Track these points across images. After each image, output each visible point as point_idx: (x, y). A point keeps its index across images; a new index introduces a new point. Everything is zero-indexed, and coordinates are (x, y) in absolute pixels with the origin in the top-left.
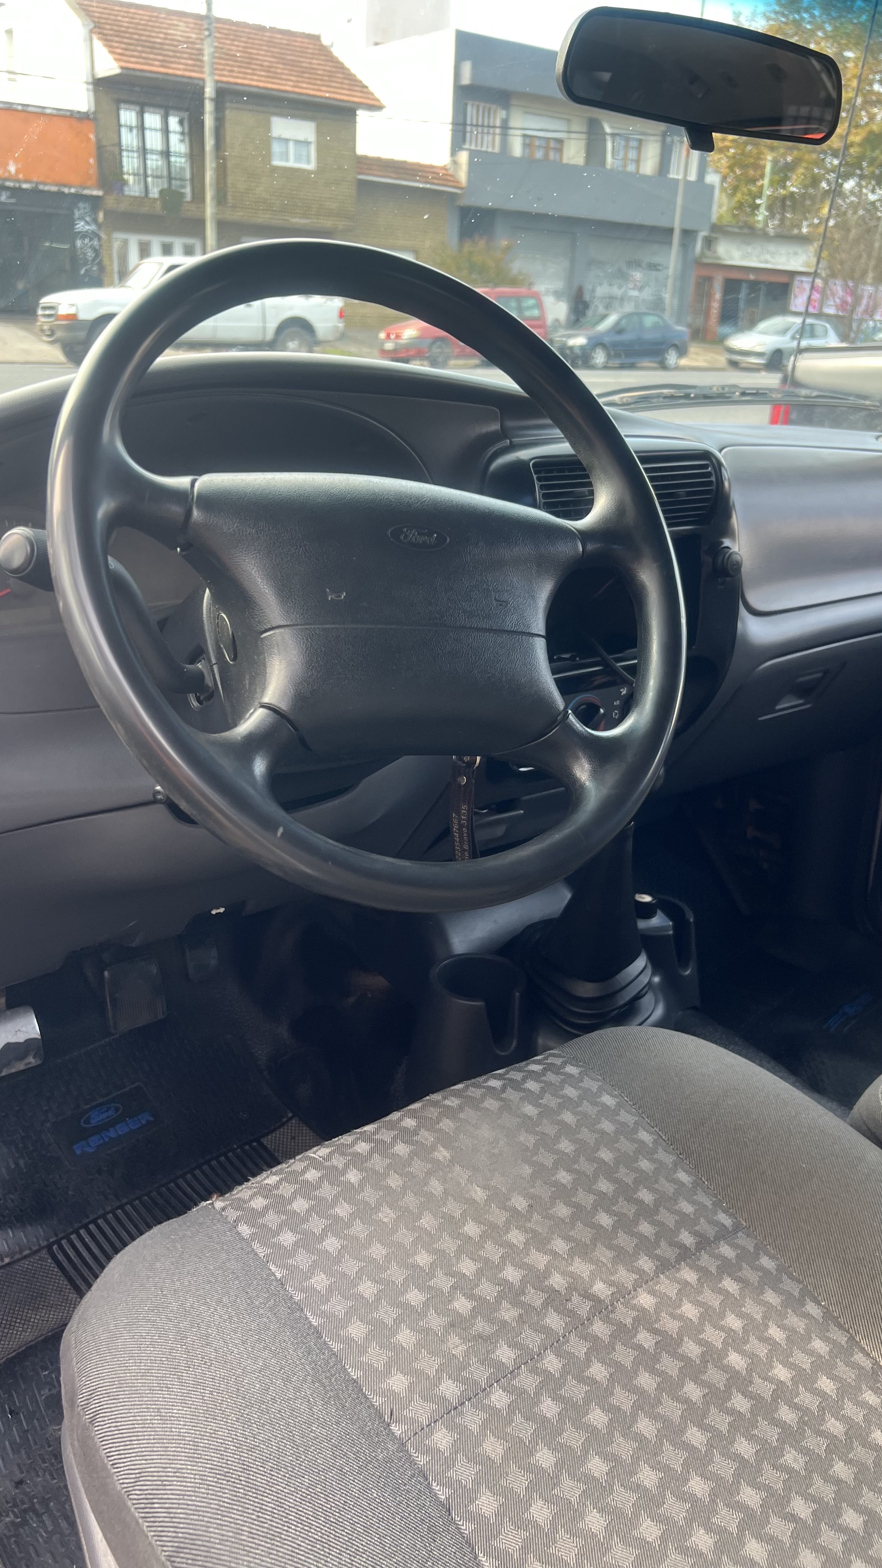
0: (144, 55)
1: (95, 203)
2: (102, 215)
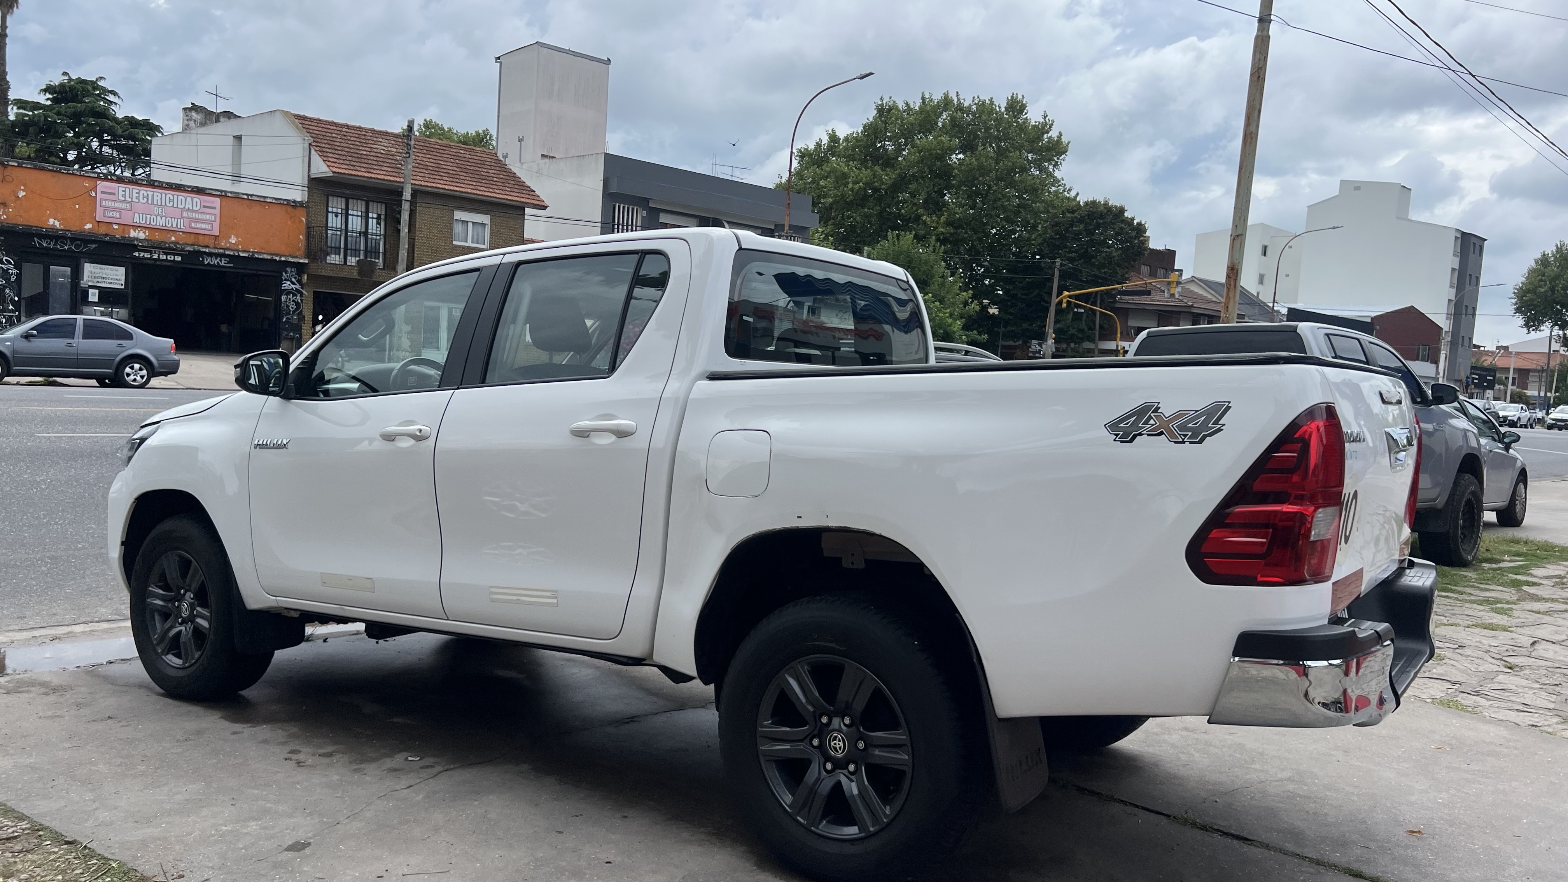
0: (352, 163)
1: (300, 268)
2: (306, 277)
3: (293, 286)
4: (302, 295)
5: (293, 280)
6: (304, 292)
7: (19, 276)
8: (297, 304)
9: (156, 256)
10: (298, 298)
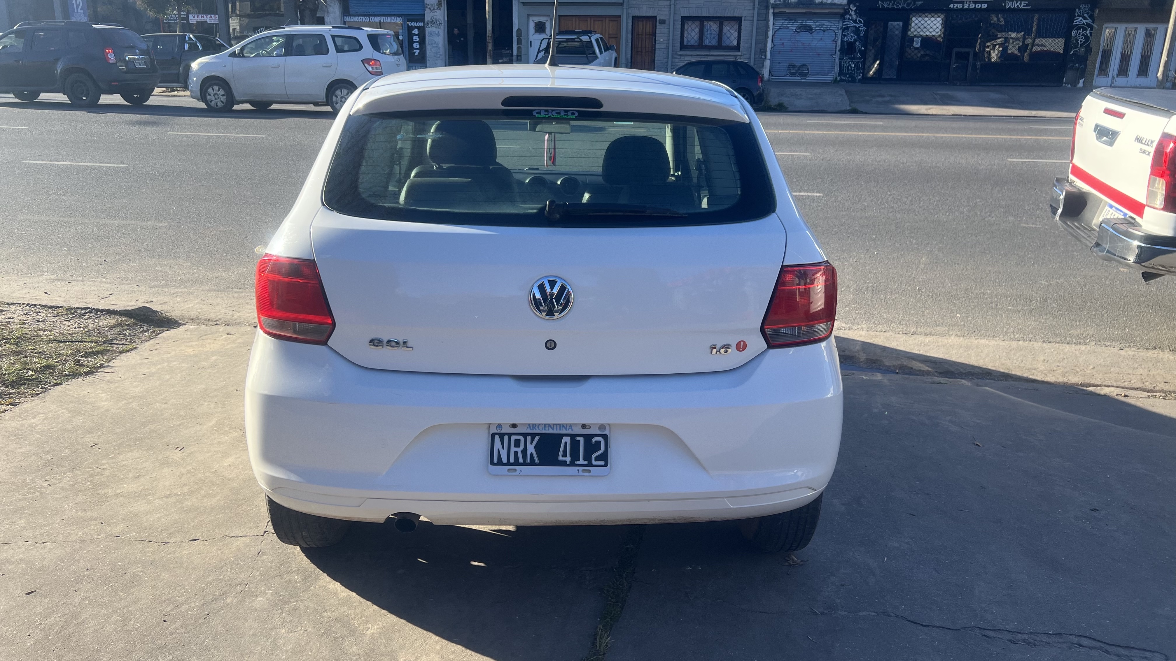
2: (1097, 12)
3: (1084, 21)
4: (1091, 28)
5: (1086, 15)
6: (1095, 26)
7: (866, 31)
8: (1087, 38)
9: (966, 6)
10: (1088, 31)
